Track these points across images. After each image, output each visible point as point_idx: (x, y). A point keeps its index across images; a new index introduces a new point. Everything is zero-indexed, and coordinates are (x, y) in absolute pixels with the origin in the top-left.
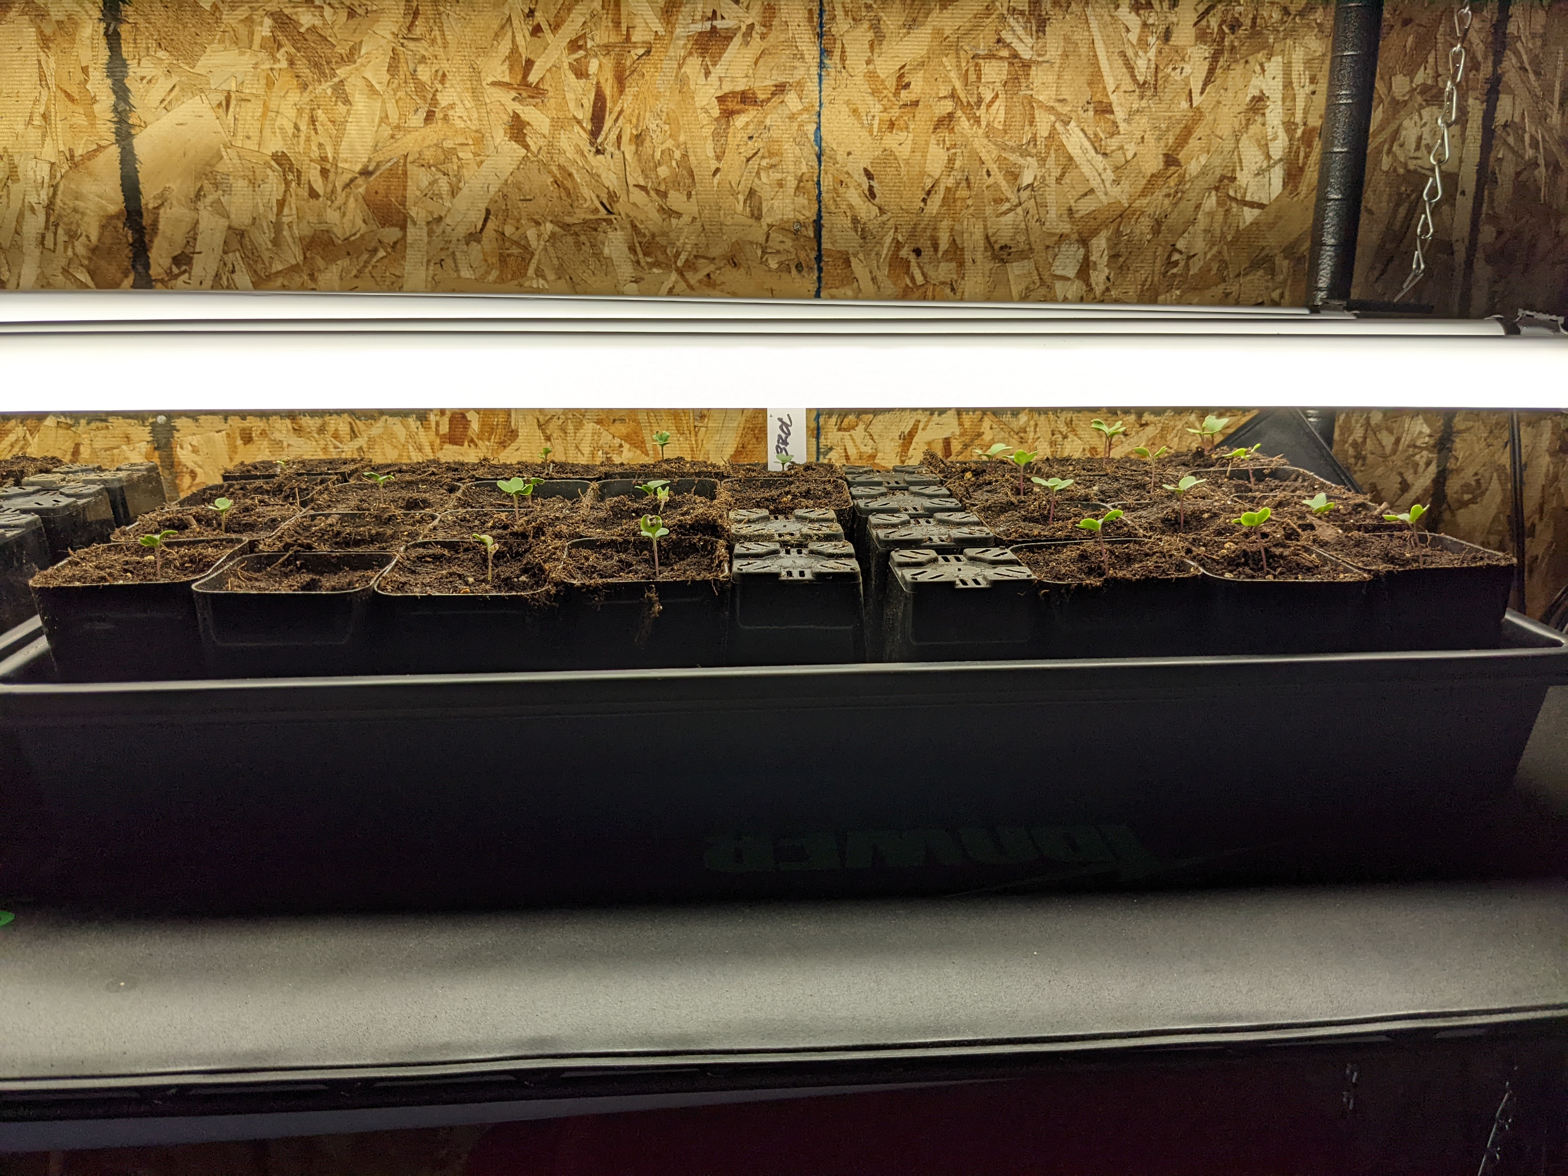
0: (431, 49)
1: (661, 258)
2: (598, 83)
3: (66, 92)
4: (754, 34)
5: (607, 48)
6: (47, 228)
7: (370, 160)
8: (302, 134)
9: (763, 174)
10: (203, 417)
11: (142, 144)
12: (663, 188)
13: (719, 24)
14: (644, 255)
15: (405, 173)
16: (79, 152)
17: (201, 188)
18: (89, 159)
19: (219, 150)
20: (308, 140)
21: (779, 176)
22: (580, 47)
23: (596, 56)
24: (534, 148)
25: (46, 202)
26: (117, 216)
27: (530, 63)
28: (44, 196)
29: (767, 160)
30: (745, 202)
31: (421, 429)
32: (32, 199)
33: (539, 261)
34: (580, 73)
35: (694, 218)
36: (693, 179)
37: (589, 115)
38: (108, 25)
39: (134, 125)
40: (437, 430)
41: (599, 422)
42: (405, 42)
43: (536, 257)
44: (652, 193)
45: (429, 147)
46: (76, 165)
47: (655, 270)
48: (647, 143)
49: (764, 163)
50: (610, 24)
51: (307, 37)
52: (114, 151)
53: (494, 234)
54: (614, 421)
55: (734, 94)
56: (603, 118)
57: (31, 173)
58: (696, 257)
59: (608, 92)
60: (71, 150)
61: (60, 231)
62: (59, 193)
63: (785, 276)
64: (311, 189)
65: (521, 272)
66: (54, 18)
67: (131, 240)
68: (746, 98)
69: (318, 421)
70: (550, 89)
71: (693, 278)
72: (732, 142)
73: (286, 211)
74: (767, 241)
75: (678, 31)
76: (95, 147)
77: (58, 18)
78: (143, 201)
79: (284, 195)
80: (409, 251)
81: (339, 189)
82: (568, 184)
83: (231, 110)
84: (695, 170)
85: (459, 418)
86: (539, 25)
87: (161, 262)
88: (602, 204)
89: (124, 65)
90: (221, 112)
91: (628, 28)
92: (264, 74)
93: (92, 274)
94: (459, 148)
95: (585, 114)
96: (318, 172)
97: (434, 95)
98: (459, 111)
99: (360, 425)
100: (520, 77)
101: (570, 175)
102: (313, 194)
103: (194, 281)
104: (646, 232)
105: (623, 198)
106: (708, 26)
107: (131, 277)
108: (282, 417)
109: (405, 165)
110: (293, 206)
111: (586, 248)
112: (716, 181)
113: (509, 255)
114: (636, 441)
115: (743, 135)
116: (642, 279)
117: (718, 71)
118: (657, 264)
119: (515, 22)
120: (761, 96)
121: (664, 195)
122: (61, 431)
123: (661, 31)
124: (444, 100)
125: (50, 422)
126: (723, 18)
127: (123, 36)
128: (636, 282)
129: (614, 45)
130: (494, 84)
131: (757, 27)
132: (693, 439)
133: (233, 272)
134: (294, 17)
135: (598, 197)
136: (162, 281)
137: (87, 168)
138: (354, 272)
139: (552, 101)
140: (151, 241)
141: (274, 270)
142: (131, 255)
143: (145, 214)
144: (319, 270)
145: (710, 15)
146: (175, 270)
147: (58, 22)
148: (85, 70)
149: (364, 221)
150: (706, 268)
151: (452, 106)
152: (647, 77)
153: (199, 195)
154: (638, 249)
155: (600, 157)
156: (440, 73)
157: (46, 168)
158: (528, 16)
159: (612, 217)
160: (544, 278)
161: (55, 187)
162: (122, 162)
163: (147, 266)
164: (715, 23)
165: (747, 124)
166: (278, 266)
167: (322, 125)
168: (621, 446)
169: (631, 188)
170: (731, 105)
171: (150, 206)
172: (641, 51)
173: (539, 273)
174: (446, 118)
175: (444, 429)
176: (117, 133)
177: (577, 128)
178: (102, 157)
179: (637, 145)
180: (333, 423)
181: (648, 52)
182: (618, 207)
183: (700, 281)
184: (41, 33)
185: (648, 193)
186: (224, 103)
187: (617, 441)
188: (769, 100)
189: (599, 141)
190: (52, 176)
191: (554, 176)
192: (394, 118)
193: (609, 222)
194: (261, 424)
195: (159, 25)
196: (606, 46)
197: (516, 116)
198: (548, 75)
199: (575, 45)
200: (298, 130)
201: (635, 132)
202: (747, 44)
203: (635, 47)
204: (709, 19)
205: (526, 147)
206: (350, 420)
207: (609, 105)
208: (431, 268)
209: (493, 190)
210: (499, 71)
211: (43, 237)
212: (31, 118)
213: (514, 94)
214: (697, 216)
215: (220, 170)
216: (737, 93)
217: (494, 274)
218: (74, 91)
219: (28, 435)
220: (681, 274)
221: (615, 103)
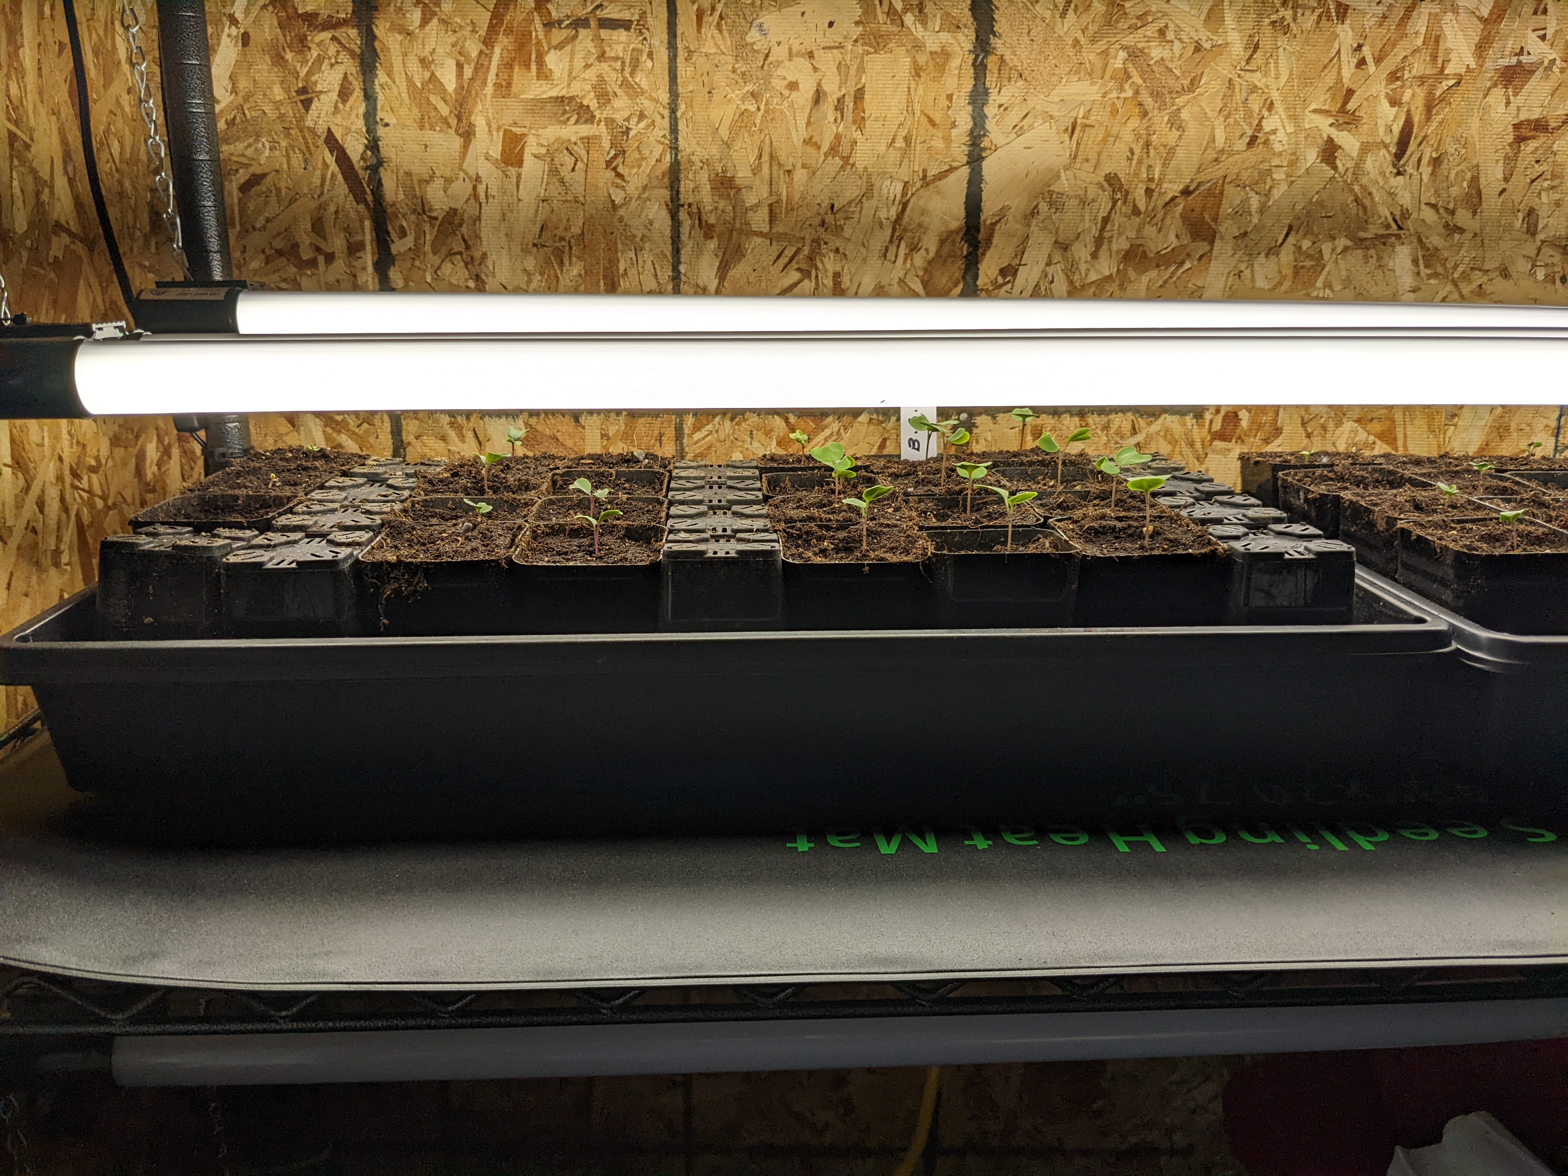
0: (1264, 80)
1: (1440, 269)
2: (1409, 111)
3: (929, 117)
4: (1555, 69)
5: (1422, 80)
6: (891, 241)
7: (1192, 180)
8: (1136, 157)
9: (1544, 195)
10: (1001, 415)
11: (989, 166)
12: (1451, 206)
13: (1524, 59)
14: (1426, 267)
15: (1222, 193)
16: (931, 173)
17: (1036, 206)
18: (940, 179)
19: (1059, 171)
20: (1140, 162)
21: (1557, 196)
22: (1398, 79)
23: (1411, 86)
24: (1341, 168)
25: (893, 219)
26: (957, 232)
27: (1350, 93)
28: (893, 213)
29: (1549, 182)
30: (1523, 220)
31: (1195, 427)
32: (883, 215)
33: (1329, 273)
34: (1394, 102)
35: (1475, 235)
36: (1481, 199)
37: (1395, 140)
38: (977, 56)
39: (985, 149)
40: (1210, 428)
41: (1358, 421)
42: (1242, 73)
43: (1327, 269)
44: (1441, 211)
45: (1247, 169)
46: (928, 184)
47: (1432, 281)
48: (1444, 166)
49: (1546, 184)
50: (1428, 58)
51: (1155, 69)
52: (965, 171)
53: (1292, 249)
54: (1372, 419)
55: (1528, 121)
56: (1408, 143)
57: (886, 191)
58: (1472, 269)
59: (1416, 119)
60: (925, 171)
61: (903, 245)
62: (908, 209)
63: (1549, 286)
64: (1135, 206)
65: (1311, 283)
66: (928, 50)
67: (965, 253)
68: (1540, 126)
69: (1104, 419)
70: (1365, 116)
71: (1466, 289)
72: (1521, 164)
73: (1108, 227)
74: (1538, 255)
75: (1488, 64)
76: (947, 167)
77: (932, 49)
78: (982, 218)
79: (1110, 213)
80: (1213, 263)
81: (1160, 208)
82: (1367, 203)
83: (1076, 135)
84: (1484, 191)
85: (1232, 415)
86: (1364, 58)
87: (989, 273)
88: (1395, 220)
89: (986, 92)
90: (1066, 137)
91: (1444, 61)
92: (1110, 103)
93: (925, 284)
94: (1274, 170)
95: (1392, 140)
96: (1143, 192)
97: (1260, 122)
98: (1281, 135)
99: (1142, 422)
100: (1339, 105)
101: (1370, 194)
102: (1136, 211)
103: (1016, 291)
104: (1430, 246)
105: (1414, 215)
106: (1514, 61)
107: (960, 286)
108: (1072, 415)
109: (1223, 185)
110: (1116, 223)
111: (1373, 261)
112: (1500, 200)
113: (1302, 267)
114: (1388, 436)
115: (1531, 159)
116: (1419, 289)
117: (1516, 101)
118: (1436, 275)
119: (1344, 56)
120: (1553, 124)
121: (1453, 212)
122: (872, 427)
123: (1473, 65)
124: (1267, 126)
125: (863, 418)
126: (1529, 53)
127: (989, 67)
128: (1413, 291)
129: (1428, 77)
130: (1315, 111)
131: (1558, 62)
132: (1442, 436)
133: (1052, 282)
134: (1146, 50)
135: (1391, 213)
136: (987, 291)
137: (937, 187)
138: (1160, 283)
139: (1365, 126)
140: (984, 254)
141: (1088, 281)
142: (963, 266)
143: (982, 230)
144: (1130, 282)
145: (1518, 51)
146: (1000, 280)
147: (931, 53)
148: (950, 97)
149: (1177, 236)
150: (1478, 278)
151: (1274, 132)
152: (1453, 106)
153: (1034, 212)
154: (1421, 262)
155: (1400, 178)
156: (1268, 102)
157: (900, 187)
158: (1356, 50)
159: (1402, 232)
160: (1331, 287)
161: (905, 205)
162: (970, 182)
163: (976, 277)
164: (1521, 58)
165: (1537, 149)
166: (1093, 277)
167: (1155, 149)
168: (1374, 443)
169: (1423, 207)
170: (1524, 132)
171: (988, 222)
172: (1452, 82)
173: (1328, 285)
174: (1266, 142)
175: (1217, 426)
176: (969, 155)
177: (1383, 152)
178: (953, 176)
179: (1434, 166)
180: (1117, 420)
181: (1458, 83)
182: (1409, 224)
183: (1472, 292)
184: (915, 62)
185: (1437, 211)
186: (1070, 129)
187: (1372, 438)
188: (1559, 128)
189: (1401, 163)
190: (904, 194)
191: (1356, 195)
192: (1220, 142)
193: (1398, 237)
194: (1052, 421)
195: (1023, 57)
196: (1421, 77)
197: (1330, 140)
198: (1365, 103)
199: (1394, 76)
200: (1133, 154)
201: (1434, 155)
202: (1548, 77)
203: (1447, 79)
204: (1516, 55)
205: (1335, 168)
206: (1133, 417)
207: (1415, 131)
208: (1230, 279)
209: (1298, 207)
210: (1322, 99)
211: (887, 249)
212: (893, 141)
213: (1331, 120)
214: (1478, 231)
215: (1056, 190)
216: (1531, 121)
217: (1287, 284)
218: (937, 117)
219: (842, 431)
220: (1455, 284)
221: (1421, 128)
